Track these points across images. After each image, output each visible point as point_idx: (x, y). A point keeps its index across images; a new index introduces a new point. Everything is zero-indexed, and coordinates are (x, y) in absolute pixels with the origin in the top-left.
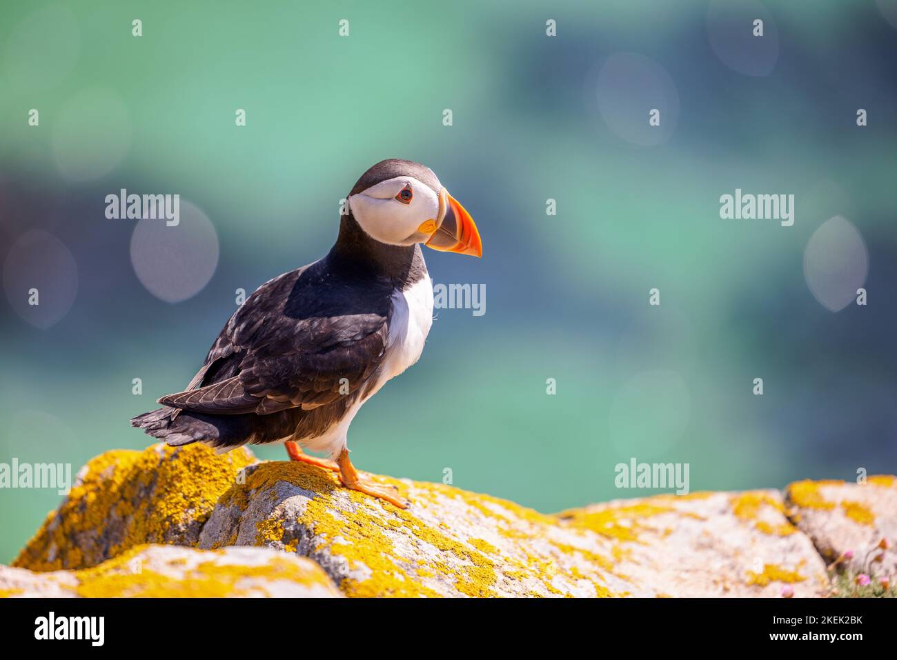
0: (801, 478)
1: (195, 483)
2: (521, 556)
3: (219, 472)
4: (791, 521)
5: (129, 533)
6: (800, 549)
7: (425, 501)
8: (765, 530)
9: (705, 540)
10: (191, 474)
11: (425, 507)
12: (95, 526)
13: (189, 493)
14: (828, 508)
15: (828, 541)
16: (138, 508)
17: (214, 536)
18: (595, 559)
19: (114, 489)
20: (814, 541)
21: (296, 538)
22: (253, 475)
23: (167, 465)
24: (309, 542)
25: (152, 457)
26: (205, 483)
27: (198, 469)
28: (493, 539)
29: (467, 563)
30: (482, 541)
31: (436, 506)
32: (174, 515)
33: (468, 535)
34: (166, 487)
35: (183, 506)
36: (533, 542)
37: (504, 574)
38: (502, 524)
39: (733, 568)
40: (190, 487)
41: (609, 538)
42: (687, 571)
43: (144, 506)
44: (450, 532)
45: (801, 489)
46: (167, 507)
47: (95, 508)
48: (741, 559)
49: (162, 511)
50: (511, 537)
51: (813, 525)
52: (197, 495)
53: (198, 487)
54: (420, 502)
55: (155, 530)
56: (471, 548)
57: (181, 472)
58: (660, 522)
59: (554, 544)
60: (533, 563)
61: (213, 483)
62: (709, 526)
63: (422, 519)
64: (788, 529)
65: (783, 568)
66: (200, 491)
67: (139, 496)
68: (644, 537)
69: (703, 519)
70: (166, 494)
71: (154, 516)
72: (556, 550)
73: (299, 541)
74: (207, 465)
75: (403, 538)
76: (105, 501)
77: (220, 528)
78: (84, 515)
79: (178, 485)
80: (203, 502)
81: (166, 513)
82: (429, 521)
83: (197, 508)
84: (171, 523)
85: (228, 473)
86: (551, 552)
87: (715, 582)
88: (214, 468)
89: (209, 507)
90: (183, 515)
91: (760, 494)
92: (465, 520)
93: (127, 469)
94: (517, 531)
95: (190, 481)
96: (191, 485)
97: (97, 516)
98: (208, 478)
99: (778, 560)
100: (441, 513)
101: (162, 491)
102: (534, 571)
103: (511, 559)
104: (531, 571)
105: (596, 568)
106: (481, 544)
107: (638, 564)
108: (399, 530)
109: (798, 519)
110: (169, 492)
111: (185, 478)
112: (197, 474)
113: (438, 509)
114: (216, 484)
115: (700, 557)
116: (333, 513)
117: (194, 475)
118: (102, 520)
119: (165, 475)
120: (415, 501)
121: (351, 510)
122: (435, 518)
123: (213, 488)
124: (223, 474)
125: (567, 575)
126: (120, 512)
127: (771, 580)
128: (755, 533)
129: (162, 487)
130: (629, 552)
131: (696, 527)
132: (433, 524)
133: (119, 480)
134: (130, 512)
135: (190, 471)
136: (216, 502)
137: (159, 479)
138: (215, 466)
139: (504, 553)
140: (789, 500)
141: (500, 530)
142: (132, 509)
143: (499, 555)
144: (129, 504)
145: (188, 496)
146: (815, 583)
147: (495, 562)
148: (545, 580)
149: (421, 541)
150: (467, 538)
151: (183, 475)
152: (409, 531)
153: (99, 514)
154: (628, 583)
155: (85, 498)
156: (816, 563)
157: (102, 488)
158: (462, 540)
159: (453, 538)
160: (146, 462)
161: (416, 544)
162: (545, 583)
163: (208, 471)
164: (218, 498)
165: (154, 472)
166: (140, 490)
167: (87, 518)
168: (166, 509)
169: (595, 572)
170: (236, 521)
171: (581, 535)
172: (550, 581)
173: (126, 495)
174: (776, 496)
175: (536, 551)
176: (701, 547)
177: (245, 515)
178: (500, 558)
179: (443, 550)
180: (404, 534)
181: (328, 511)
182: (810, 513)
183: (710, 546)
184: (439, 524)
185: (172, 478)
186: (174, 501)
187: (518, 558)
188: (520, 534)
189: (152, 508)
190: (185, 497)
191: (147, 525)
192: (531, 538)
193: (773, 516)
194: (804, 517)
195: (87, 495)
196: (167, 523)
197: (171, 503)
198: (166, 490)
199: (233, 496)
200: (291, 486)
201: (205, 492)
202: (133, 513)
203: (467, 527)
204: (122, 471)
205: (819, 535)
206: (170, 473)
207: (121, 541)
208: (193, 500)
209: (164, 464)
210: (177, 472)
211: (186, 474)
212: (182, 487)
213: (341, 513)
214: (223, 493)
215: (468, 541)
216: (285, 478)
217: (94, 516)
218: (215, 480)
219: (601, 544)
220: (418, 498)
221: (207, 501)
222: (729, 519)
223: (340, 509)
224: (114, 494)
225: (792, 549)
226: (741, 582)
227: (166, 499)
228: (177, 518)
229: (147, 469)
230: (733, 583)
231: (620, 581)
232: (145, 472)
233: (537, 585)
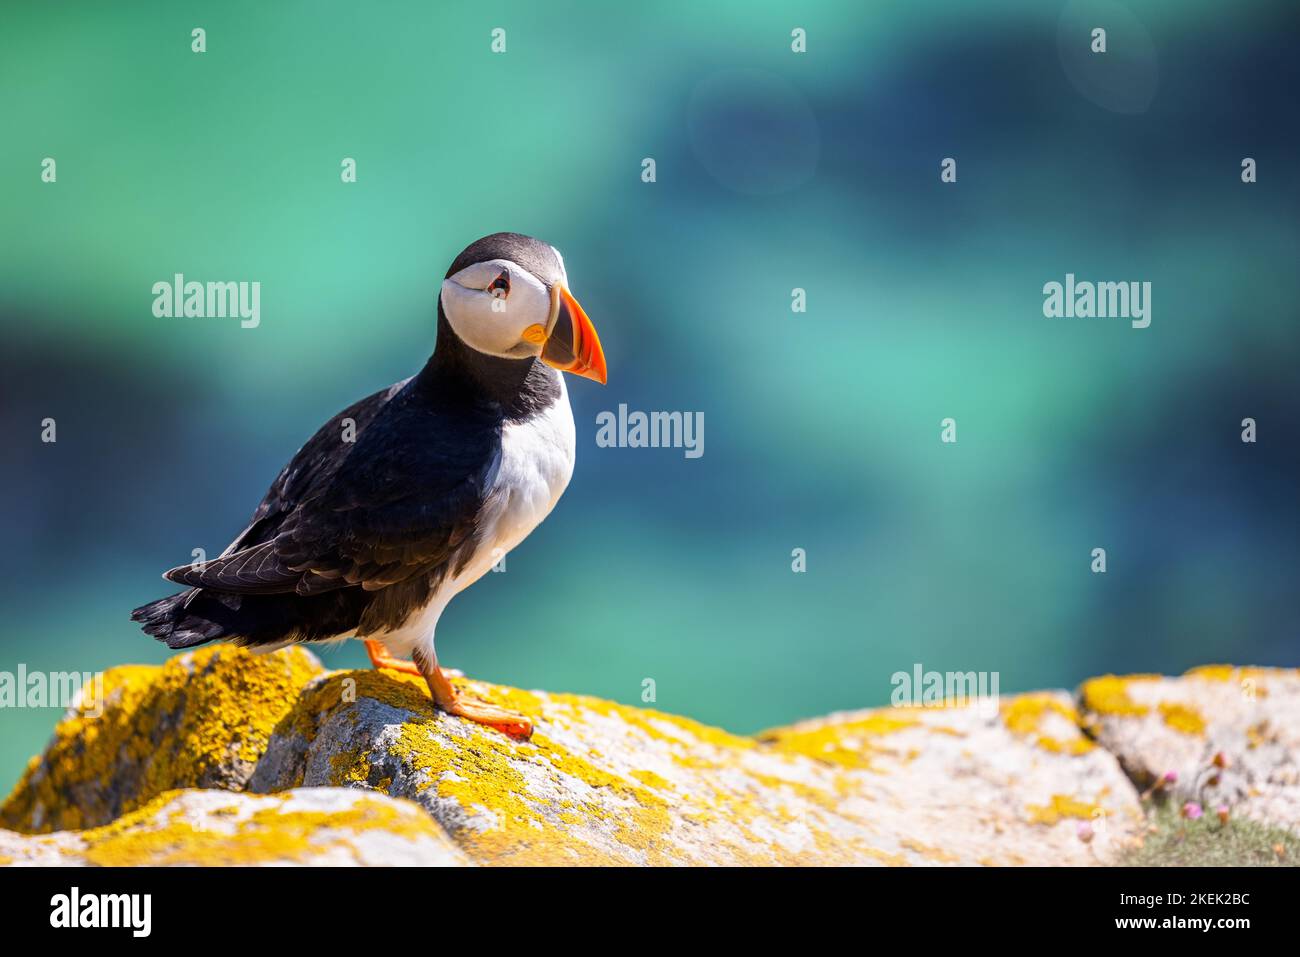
0: (1099, 672)
1: (240, 706)
2: (706, 793)
3: (273, 690)
4: (1088, 734)
5: (147, 781)
6: (1101, 773)
7: (566, 720)
8: (1051, 748)
9: (966, 764)
10: (233, 694)
11: (567, 728)
12: (98, 774)
13: (232, 721)
14: (1139, 714)
15: (1141, 761)
16: (160, 745)
17: (270, 779)
18: (812, 796)
19: (124, 720)
20: (1121, 761)
21: (387, 777)
22: (323, 690)
23: (198, 682)
24: (407, 781)
25: (176, 672)
26: (254, 706)
27: (243, 686)
28: (666, 770)
29: (631, 803)
30: (651, 773)
31: (582, 727)
32: (212, 753)
33: (629, 765)
34: (197, 713)
35: (224, 739)
36: (723, 773)
37: (683, 817)
38: (677, 749)
39: (1007, 801)
40: (232, 712)
41: (829, 765)
42: (943, 808)
43: (167, 742)
44: (604, 762)
45: (1101, 689)
46: (201, 742)
47: (97, 748)
48: (1017, 790)
49: (194, 748)
50: (691, 766)
51: (1119, 738)
52: (243, 722)
53: (244, 712)
54: (561, 721)
55: (185, 776)
56: (635, 783)
57: (220, 692)
58: (902, 742)
59: (752, 775)
60: (723, 802)
61: (265, 705)
62: (970, 745)
63: (564, 744)
64: (1083, 744)
65: (1078, 799)
66: (248, 718)
67: (159, 729)
68: (880, 762)
69: (962, 736)
70: (199, 723)
71: (183, 755)
72: (754, 782)
73: (392, 780)
74: (255, 681)
75: (540, 772)
76: (111, 738)
77: (278, 768)
78: (81, 758)
79: (216, 710)
80: (253, 732)
81: (201, 750)
82: (574, 748)
83: (244, 742)
84: (208, 764)
85: (287, 690)
86: (749, 787)
87: (983, 822)
88: (265, 684)
89: (261, 740)
90: (224, 753)
91: (1041, 698)
92: (624, 745)
93: (140, 692)
94: (699, 758)
95: (231, 704)
96: (234, 709)
97: (100, 761)
98: (258, 698)
99: (1070, 789)
100: (590, 736)
101: (193, 719)
102: (724, 813)
103: (691, 796)
104: (721, 813)
105: (813, 807)
106: (649, 777)
107: (872, 799)
108: (532, 760)
109: (1098, 733)
110: (203, 721)
111: (225, 700)
112: (242, 693)
113: (585, 731)
114: (269, 707)
115: (961, 787)
116: (439, 739)
117: (238, 694)
118: (108, 765)
119: (196, 697)
120: (552, 720)
121: (464, 735)
122: (582, 742)
123: (266, 712)
124: (280, 692)
125: (772, 817)
126: (133, 754)
127: (1062, 816)
128: (1038, 753)
129: (193, 713)
130: (859, 784)
131: (953, 747)
132: (580, 752)
133: (130, 707)
134: (148, 752)
135: (231, 688)
136: (271, 732)
137: (188, 704)
138: (268, 680)
139: (682, 790)
140: (1084, 706)
141: (675, 758)
142: (151, 747)
143: (674, 792)
144: (146, 740)
145: (230, 726)
146: (1125, 819)
147: (670, 802)
148: (742, 824)
149: (563, 775)
150: (628, 769)
151: (222, 696)
152: (546, 762)
153: (103, 757)
154: (859, 827)
155: (83, 736)
156: (1125, 791)
157: (107, 720)
158: (622, 773)
159: (609, 771)
160: (168, 679)
161: (556, 778)
162: (742, 829)
163: (257, 688)
164: (273, 726)
165: (180, 693)
166: (162, 721)
167: (86, 762)
168: (199, 745)
169: (812, 812)
170: (301, 757)
171: (789, 762)
172: (747, 826)
173: (142, 727)
174: (1065, 700)
175: (726, 786)
176: (960, 773)
177: (313, 748)
178: (677, 796)
179: (596, 787)
180: (540, 765)
181: (431, 736)
182: (1114, 722)
183: (974, 773)
184: (588, 751)
185: (207, 700)
186: (211, 732)
187: (703, 796)
188: (702, 763)
189: (179, 745)
190: (226, 726)
191: (173, 768)
192: (717, 767)
193: (1061, 727)
194: (1106, 728)
195: (84, 730)
196: (202, 765)
197: (207, 736)
198: (199, 719)
199: (295, 721)
200: (377, 703)
201: (254, 719)
202: (152, 753)
203: (629, 754)
204: (134, 695)
205: (1128, 752)
206: (204, 694)
207: (136, 793)
208: (238, 730)
209: (194, 681)
210: (212, 692)
211: (227, 694)
212: (220, 713)
213: (451, 739)
214: (280, 719)
215: (630, 774)
216: (369, 693)
217: (96, 760)
218: (267, 701)
219: (818, 774)
220: (557, 717)
221: (258, 731)
222: (999, 734)
223: (448, 733)
224: (124, 728)
225: (1090, 773)
226: (1019, 820)
227: (198, 730)
228: (216, 757)
229: (170, 690)
230: (1008, 823)
231: (847, 824)
232: (167, 694)
233: (730, 832)
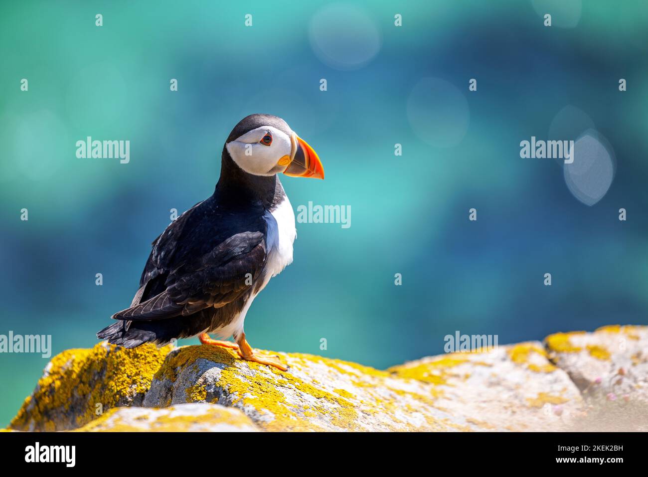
1: (135, 366)
2: (372, 400)
3: (151, 357)
4: (552, 361)
5: (89, 406)
6: (561, 381)
7: (299, 366)
8: (535, 369)
9: (494, 380)
10: (131, 360)
11: (300, 370)
12: (63, 404)
13: (131, 373)
14: (577, 351)
15: (580, 374)
16: (94, 387)
17: (153, 402)
18: (420, 399)
19: (74, 376)
20: (570, 375)
21: (216, 397)
22: (178, 356)
23: (112, 355)
24: (227, 398)
25: (100, 351)
26: (142, 366)
27: (136, 356)
28: (350, 389)
29: (336, 405)
30: (343, 390)
31: (307, 369)
32: (122, 390)
33: (333, 387)
34: (113, 371)
35: (128, 383)
36: (377, 389)
37: (362, 412)
38: (353, 378)
39: (516, 397)
40: (131, 369)
41: (427, 383)
42: (484, 402)
43: (98, 386)
44: (320, 386)
45: (555, 339)
46: (116, 385)
47: (61, 391)
48: (521, 391)
49: (113, 388)
50: (362, 386)
51: (568, 363)
52: (137, 374)
53: (137, 369)
54: (296, 367)
55: (109, 402)
56: (337, 396)
57: (124, 359)
58: (462, 370)
59: (392, 390)
60: (380, 403)
61: (147, 365)
62: (495, 370)
63: (300, 378)
64: (551, 368)
65: (552, 394)
67: (94, 379)
68: (451, 381)
69: (490, 366)
70: (114, 376)
71: (107, 392)
72: (392, 393)
73: (219, 399)
74: (142, 353)
75: (291, 392)
76: (68, 386)
77: (157, 396)
78: (53, 397)
79: (123, 369)
80: (142, 379)
81: (116, 389)
82: (305, 379)
83: (138, 384)
84: (121, 396)
85: (158, 357)
86: (391, 395)
87: (505, 408)
88: (147, 355)
89: (147, 382)
90: (128, 390)
91: (527, 346)
92: (329, 377)
93: (82, 361)
94: (365, 382)
95: (131, 365)
96: (132, 368)
97: (63, 397)
98: (144, 361)
99: (547, 389)
100: (311, 374)
101: (111, 374)
102: (382, 409)
103: (365, 401)
104: (380, 409)
105: (422, 404)
106: (343, 392)
107: (450, 399)
108: (286, 386)
109: (557, 361)
110: (116, 375)
111: (127, 363)
112: (136, 360)
113: (308, 371)
114: (150, 366)
115: (493, 391)
116: (240, 378)
117: (133, 360)
118: (68, 400)
119: (112, 363)
120: (293, 366)
121: (252, 375)
122: (308, 376)
123: (148, 368)
124: (154, 358)
125: (404, 410)
126: (80, 392)
127: (544, 403)
128: (529, 372)
129: (111, 371)
130: (442, 392)
131: (486, 371)
132: (308, 381)
133: (77, 370)
134: (88, 391)
135: (130, 358)
136: (152, 379)
137: (108, 366)
138: (148, 352)
139: (359, 398)
140: (548, 348)
141: (354, 382)
142: (90, 389)
143: (356, 399)
144: (87, 385)
145: (131, 376)
146: (576, 403)
147: (355, 404)
148: (390, 414)
149: (303, 393)
150: (333, 389)
151: (125, 361)
152: (293, 387)
153: (65, 395)
154: (446, 413)
155: (53, 385)
156: (573, 389)
157: (65, 376)
158: (330, 391)
159: (323, 390)
160: (96, 354)
161: (299, 395)
162: (391, 416)
163: (143, 357)
164: (153, 375)
165: (103, 361)
166: (94, 375)
167: (56, 398)
168: (115, 386)
169: (423, 407)
170: (169, 390)
171: (408, 383)
172: (393, 415)
173: (84, 379)
174: (539, 346)
175: (380, 395)
176: (491, 384)
177: (175, 385)
178: (357, 401)
179: (318, 398)
180: (290, 388)
181: (236, 376)
182: (564, 355)
183: (498, 384)
184: (312, 381)
185: (118, 364)
186: (121, 380)
187: (370, 401)
188: (367, 384)
189: (104, 387)
190: (128, 377)
191: (102, 399)
192: (374, 387)
193: (539, 359)
194: (561, 359)
195: (53, 382)
196: (118, 396)
197: (119, 382)
198: (114, 373)
199: (165, 372)
200: (207, 361)
201: (143, 372)
202: (90, 392)
203: (331, 381)
204: (79, 363)
205: (573, 370)
206: (116, 361)
208: (135, 378)
209: (110, 355)
210: (119, 360)
211: (128, 360)
212: (125, 369)
213: (246, 377)
214: (156, 372)
215: (333, 391)
216: (202, 356)
217: (61, 396)
218: (149, 363)
219: (423, 388)
220: (294, 364)
221: (145, 378)
222: (508, 364)
223: (244, 374)
224: (75, 380)
225: (556, 381)
226: (524, 406)
227: (115, 379)
228: (125, 392)
229: (98, 360)
230: (518, 407)
231: (440, 412)
232: (97, 362)
233: (385, 418)
